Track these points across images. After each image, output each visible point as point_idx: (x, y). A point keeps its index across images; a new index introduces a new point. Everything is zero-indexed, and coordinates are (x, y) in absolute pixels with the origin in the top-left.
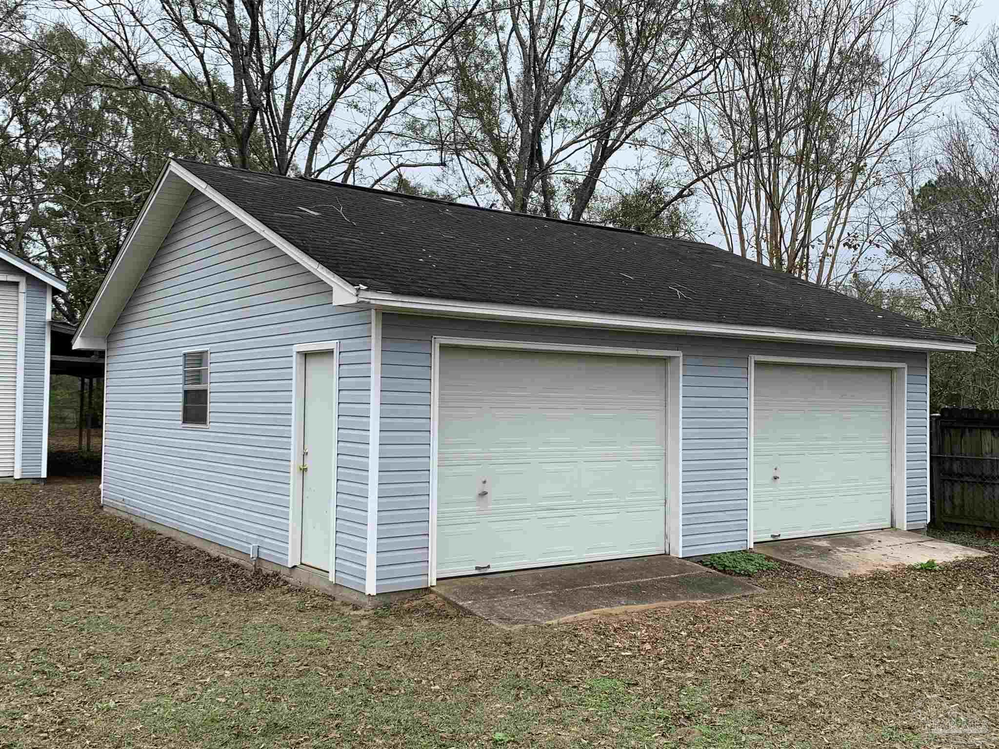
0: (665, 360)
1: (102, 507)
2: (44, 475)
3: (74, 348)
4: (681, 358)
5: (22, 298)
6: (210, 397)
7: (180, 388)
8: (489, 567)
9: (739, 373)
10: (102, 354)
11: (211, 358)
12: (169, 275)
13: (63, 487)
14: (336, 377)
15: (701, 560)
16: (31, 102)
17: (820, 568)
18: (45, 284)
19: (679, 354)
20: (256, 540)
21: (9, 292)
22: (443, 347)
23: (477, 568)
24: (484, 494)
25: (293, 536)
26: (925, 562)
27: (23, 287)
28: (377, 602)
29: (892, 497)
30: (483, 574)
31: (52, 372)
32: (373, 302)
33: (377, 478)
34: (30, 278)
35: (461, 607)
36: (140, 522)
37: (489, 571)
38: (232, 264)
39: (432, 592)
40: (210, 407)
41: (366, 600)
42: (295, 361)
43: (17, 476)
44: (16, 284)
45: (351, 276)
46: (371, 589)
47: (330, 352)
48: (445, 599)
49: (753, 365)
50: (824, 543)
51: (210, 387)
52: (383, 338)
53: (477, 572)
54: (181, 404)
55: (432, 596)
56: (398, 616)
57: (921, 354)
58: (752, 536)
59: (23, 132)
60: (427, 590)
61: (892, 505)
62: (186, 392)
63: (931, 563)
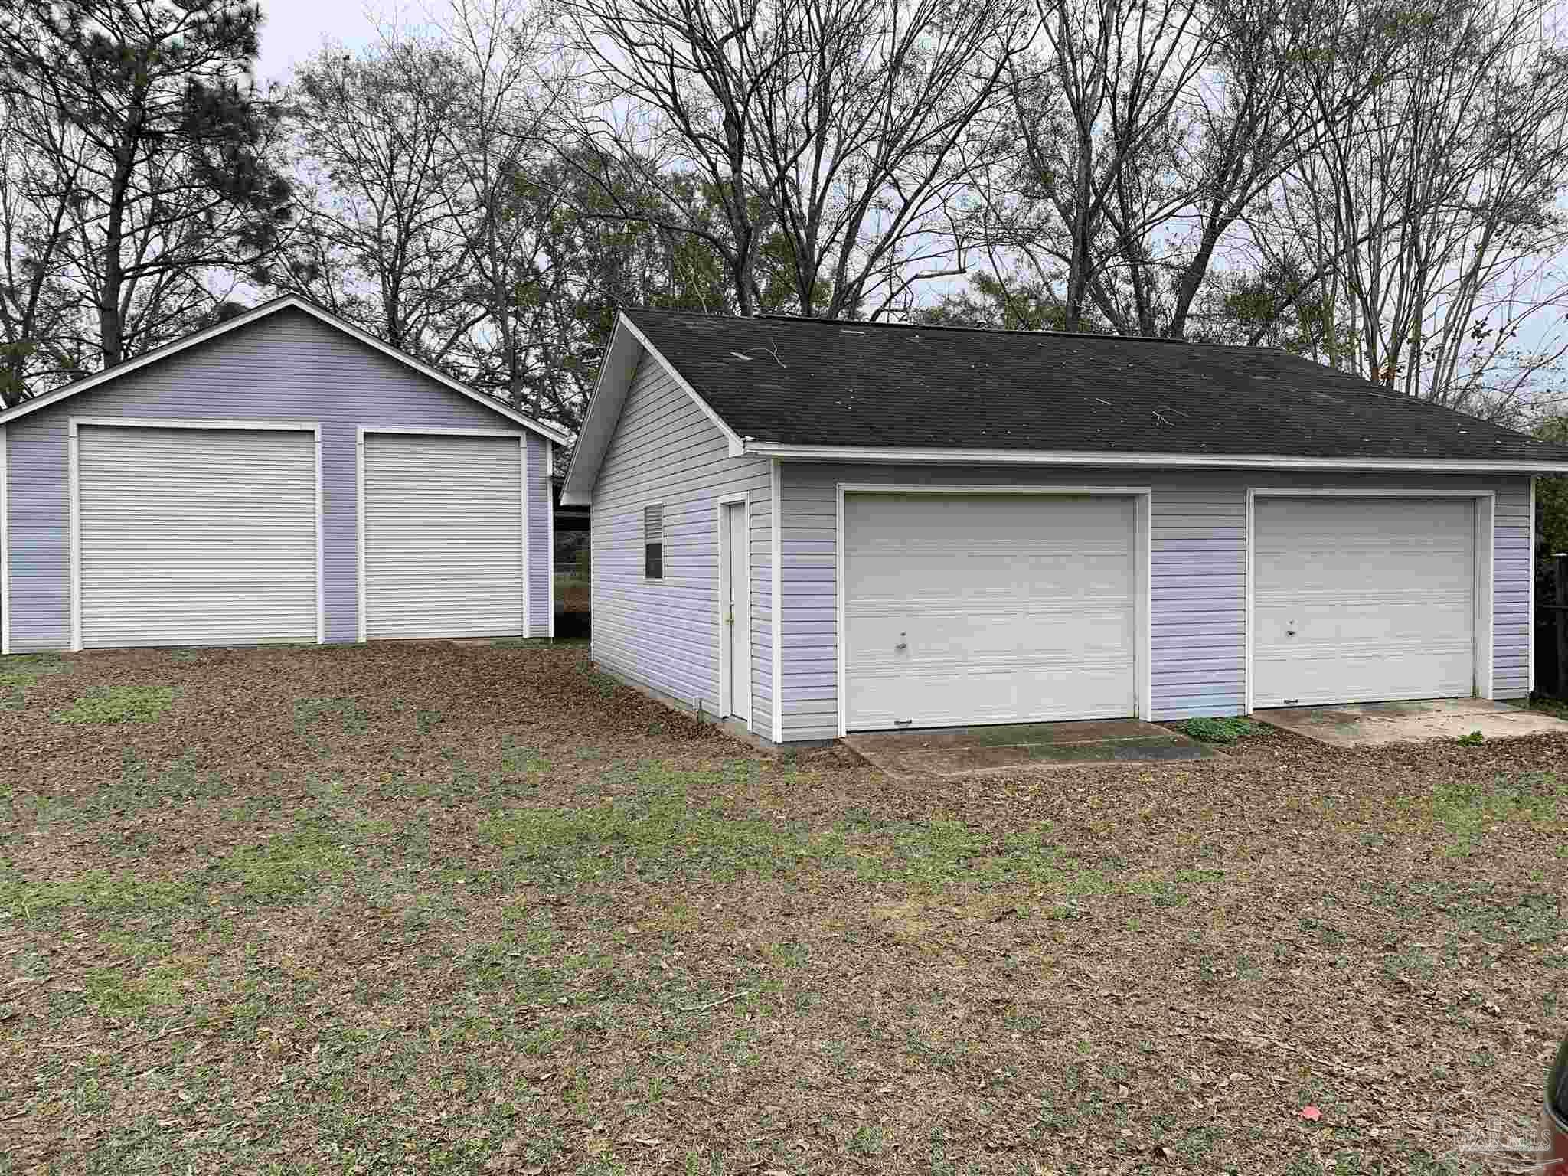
0: (1132, 498)
1: (592, 665)
2: (552, 634)
3: (562, 504)
4: (1150, 497)
5: (524, 453)
6: (665, 551)
7: (643, 543)
8: (910, 722)
9: (1234, 509)
10: (586, 509)
11: (664, 511)
12: (636, 425)
13: (568, 647)
14: (747, 528)
15: (1174, 725)
16: (557, 230)
17: (1327, 738)
18: (544, 438)
19: (1148, 490)
20: (700, 693)
21: (508, 449)
22: (848, 495)
23: (897, 723)
24: (904, 646)
25: (723, 687)
26: (1468, 735)
27: (523, 443)
28: (782, 751)
29: (1475, 659)
30: (903, 729)
31: (555, 530)
32: (760, 453)
33: (779, 629)
34: (531, 433)
35: (862, 758)
36: (620, 678)
37: (910, 726)
38: (674, 416)
39: (841, 743)
40: (665, 560)
41: (774, 748)
42: (720, 513)
43: (526, 636)
44: (518, 439)
45: (740, 428)
46: (777, 736)
47: (742, 504)
48: (851, 750)
49: (1252, 500)
50: (1356, 711)
51: (665, 541)
52: (783, 488)
53: (896, 727)
54: (643, 560)
55: (840, 747)
56: (800, 763)
57: (1522, 478)
58: (1251, 701)
59: (551, 263)
60: (837, 741)
61: (1474, 669)
62: (648, 546)
63: (1477, 736)
